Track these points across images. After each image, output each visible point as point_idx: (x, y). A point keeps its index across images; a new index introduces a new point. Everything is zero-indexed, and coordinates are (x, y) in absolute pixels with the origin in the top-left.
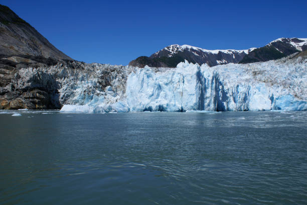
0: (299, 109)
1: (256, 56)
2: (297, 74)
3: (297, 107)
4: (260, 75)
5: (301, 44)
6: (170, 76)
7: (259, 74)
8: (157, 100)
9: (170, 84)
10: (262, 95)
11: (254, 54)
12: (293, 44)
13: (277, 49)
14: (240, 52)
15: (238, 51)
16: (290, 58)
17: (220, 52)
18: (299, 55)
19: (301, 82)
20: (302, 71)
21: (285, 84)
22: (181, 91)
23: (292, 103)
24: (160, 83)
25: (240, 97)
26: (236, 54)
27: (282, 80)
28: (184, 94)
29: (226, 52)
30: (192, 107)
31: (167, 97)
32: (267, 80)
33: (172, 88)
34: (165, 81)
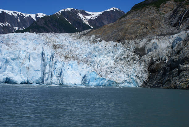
0: (100, 84)
1: (46, 24)
2: (96, 54)
3: (99, 83)
4: (60, 49)
5: (88, 17)
6: (18, 53)
7: (59, 47)
8: (4, 73)
9: (17, 59)
10: (74, 72)
11: (43, 22)
12: (80, 16)
13: (67, 19)
14: (26, 16)
15: (24, 14)
16: (84, 34)
17: (3, 12)
18: (92, 32)
19: (100, 61)
20: (101, 52)
21: (87, 61)
22: (28, 66)
23: (95, 79)
24: (8, 58)
25: (57, 72)
26: (22, 17)
27: (84, 57)
28: (29, 69)
29: (10, 14)
30: (37, 80)
31: (13, 71)
32: (68, 55)
33: (19, 63)
34: (13, 56)
